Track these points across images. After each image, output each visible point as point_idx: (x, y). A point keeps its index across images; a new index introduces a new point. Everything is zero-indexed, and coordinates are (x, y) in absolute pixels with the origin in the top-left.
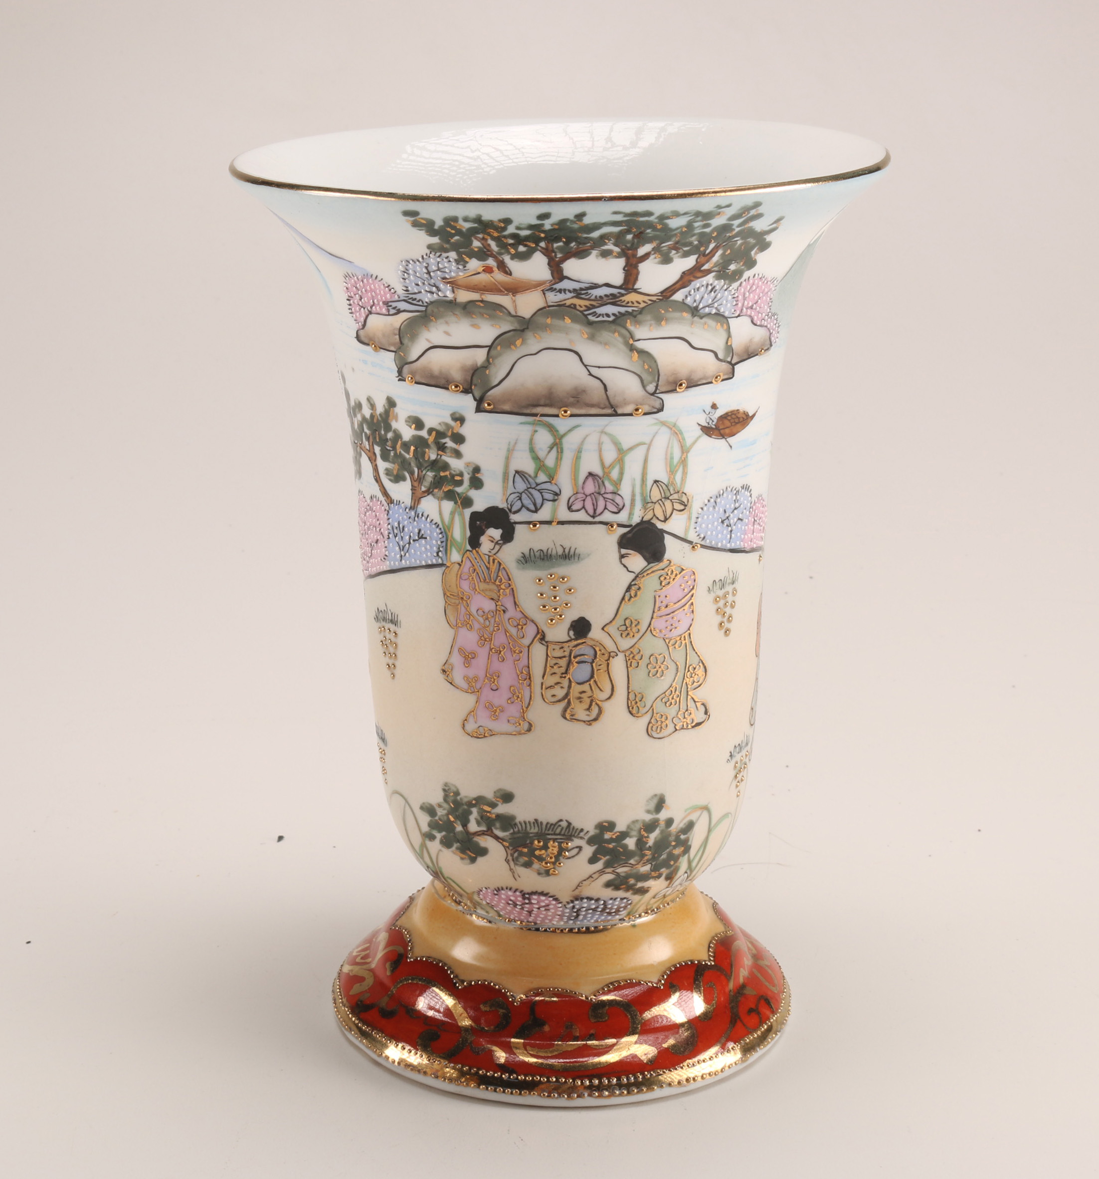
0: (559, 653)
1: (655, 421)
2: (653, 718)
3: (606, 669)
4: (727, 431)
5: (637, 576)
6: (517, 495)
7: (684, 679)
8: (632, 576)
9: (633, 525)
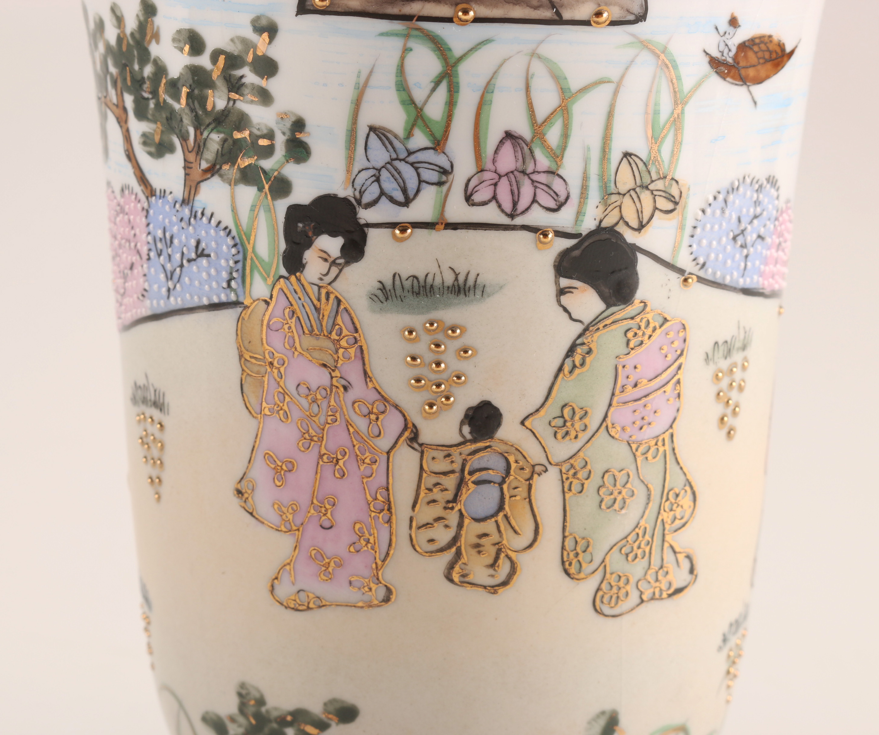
0: (443, 466)
1: (629, 39)
2: (605, 582)
3: (525, 494)
4: (751, 72)
5: (586, 329)
6: (372, 172)
7: (659, 513)
8: (578, 328)
9: (584, 233)
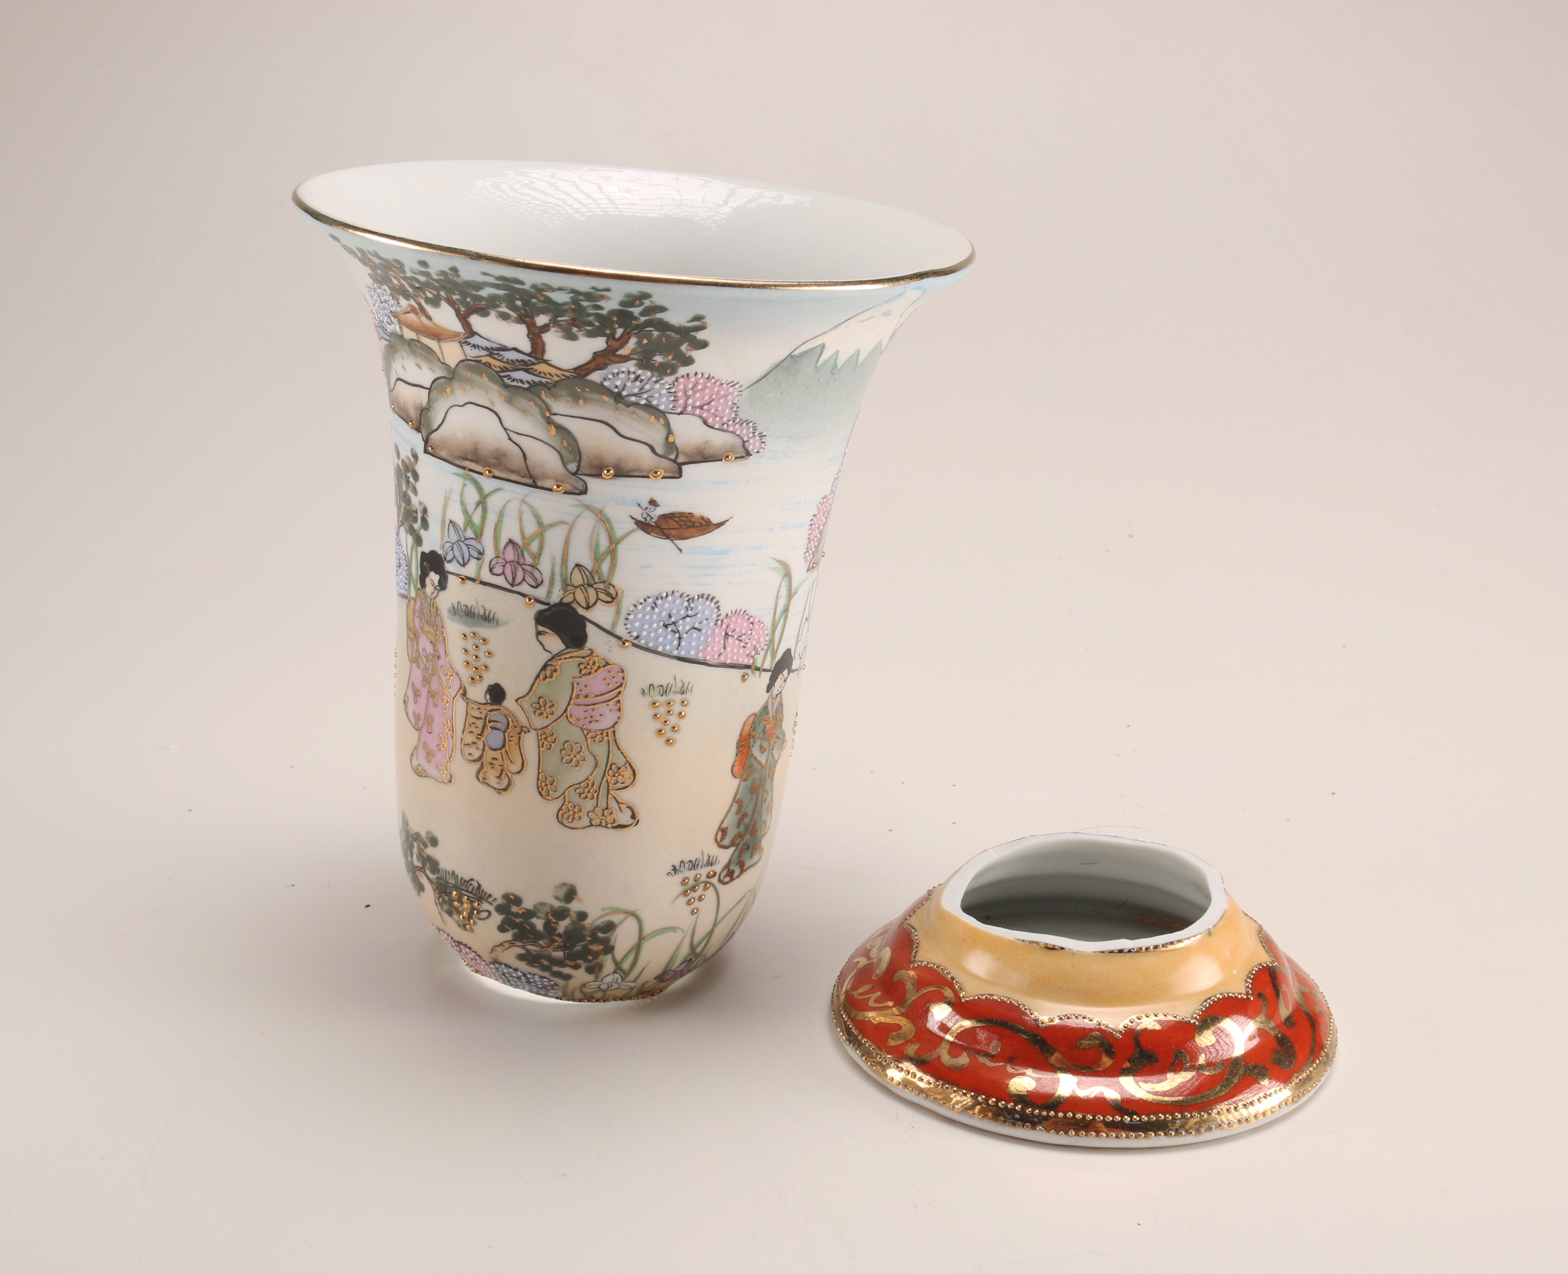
1: (577, 503)
2: (564, 806)
3: (517, 742)
4: (674, 532)
5: (553, 657)
7: (604, 775)
8: (549, 656)
9: (552, 604)
